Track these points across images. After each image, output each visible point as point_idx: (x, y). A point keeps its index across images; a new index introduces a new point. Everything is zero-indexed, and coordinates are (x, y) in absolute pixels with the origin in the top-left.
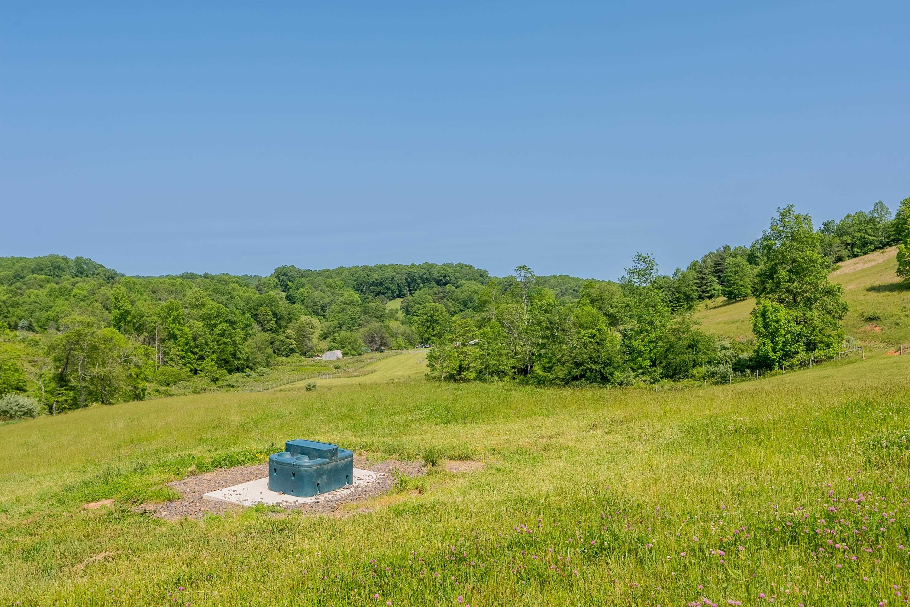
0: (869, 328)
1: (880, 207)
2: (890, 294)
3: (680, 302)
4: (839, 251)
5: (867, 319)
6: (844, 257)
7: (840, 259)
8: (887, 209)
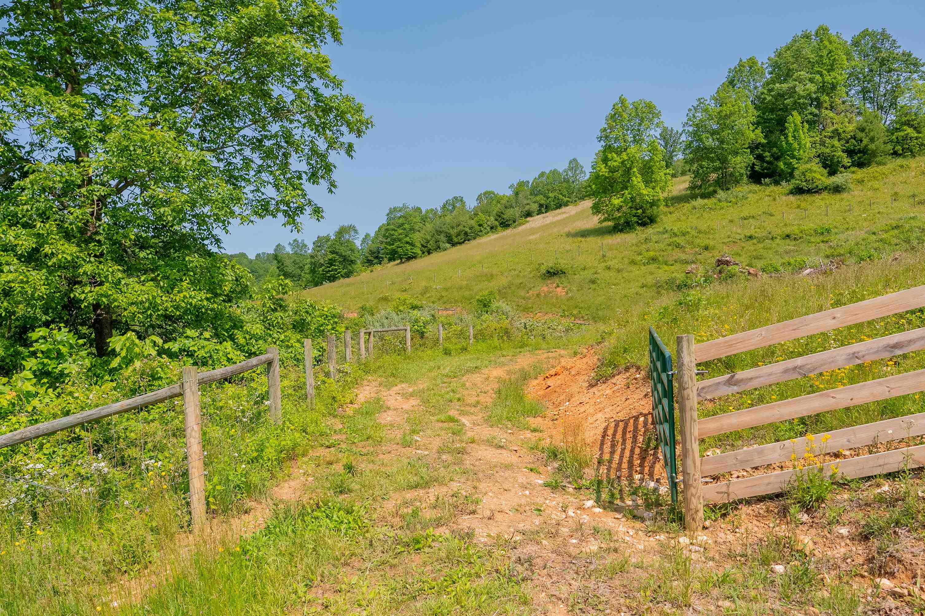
0: (545, 289)
1: (574, 165)
2: (583, 239)
3: (335, 265)
4: (528, 204)
5: (544, 274)
6: (533, 212)
7: (529, 214)
8: (582, 167)
